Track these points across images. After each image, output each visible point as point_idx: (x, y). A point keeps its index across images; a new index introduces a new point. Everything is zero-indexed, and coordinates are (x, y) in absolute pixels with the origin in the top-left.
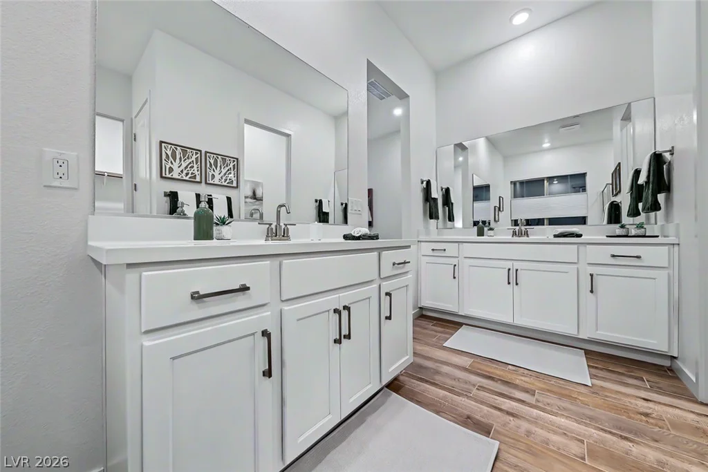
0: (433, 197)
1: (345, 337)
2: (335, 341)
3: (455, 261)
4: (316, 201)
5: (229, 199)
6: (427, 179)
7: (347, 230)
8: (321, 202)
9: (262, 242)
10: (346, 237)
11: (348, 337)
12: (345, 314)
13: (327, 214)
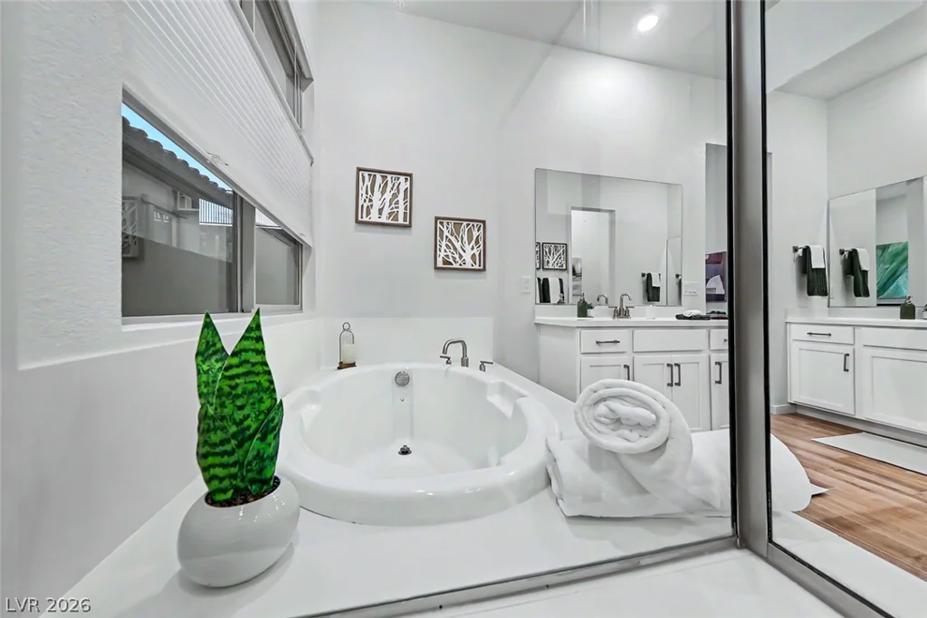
0: (813, 267)
1: (676, 384)
2: (668, 385)
3: (848, 350)
4: (643, 275)
5: (561, 280)
6: (803, 246)
7: (679, 311)
8: (649, 276)
9: (611, 319)
10: (679, 317)
11: (679, 384)
12: (676, 369)
13: (658, 289)
